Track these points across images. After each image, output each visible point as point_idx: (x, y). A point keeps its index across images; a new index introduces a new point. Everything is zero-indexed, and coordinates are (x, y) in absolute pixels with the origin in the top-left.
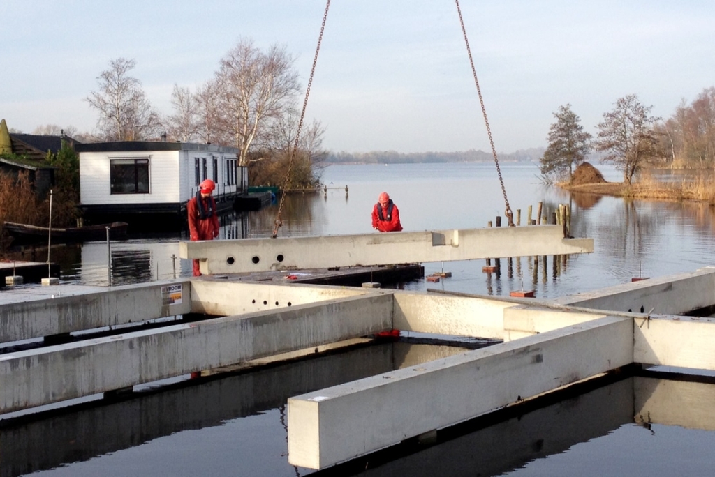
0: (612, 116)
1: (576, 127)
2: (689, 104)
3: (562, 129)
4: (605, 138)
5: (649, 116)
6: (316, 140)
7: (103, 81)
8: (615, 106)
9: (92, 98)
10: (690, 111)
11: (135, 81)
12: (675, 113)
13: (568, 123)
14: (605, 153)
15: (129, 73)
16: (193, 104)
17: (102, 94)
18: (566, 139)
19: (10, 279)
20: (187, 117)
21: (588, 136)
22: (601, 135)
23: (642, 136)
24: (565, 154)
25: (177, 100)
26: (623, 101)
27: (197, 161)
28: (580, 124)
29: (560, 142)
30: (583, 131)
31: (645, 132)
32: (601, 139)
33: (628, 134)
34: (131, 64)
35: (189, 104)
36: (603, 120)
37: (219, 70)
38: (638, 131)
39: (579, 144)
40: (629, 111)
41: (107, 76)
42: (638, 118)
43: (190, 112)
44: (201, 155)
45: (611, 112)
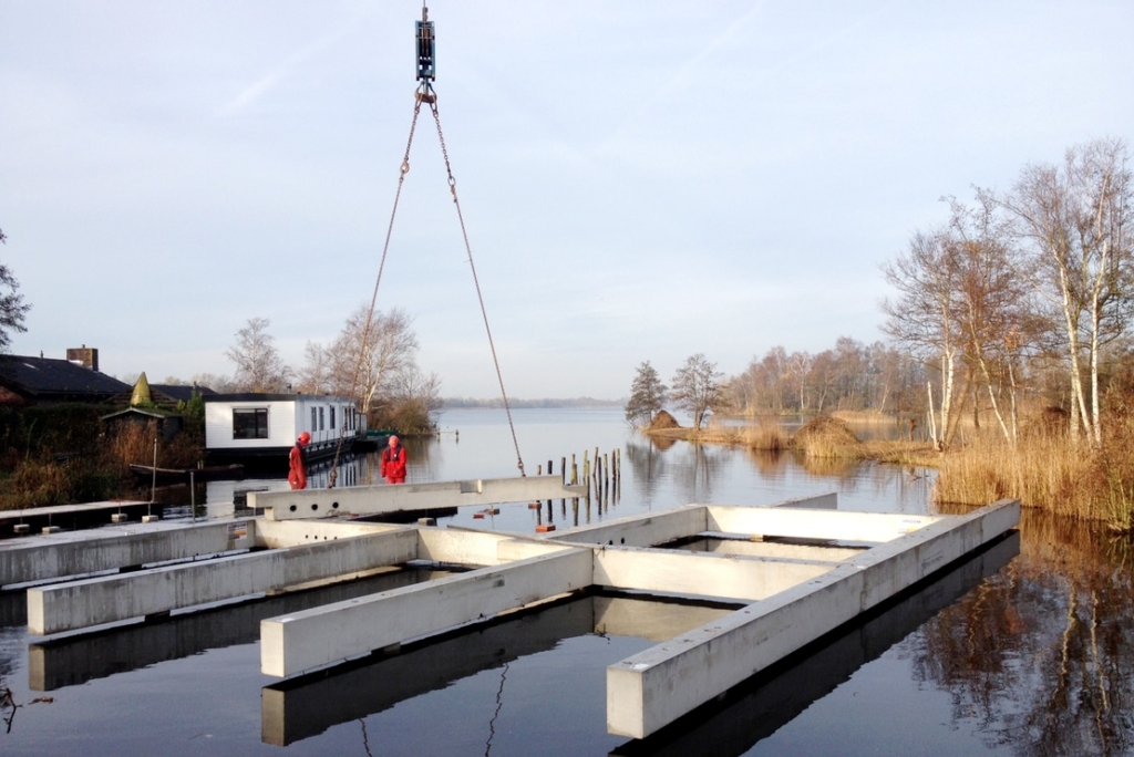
0: (684, 371)
1: (655, 380)
2: (760, 360)
3: (643, 382)
4: (678, 390)
5: (714, 371)
6: (434, 389)
7: (241, 338)
8: (686, 363)
9: (231, 352)
10: (761, 366)
11: (270, 337)
12: (748, 368)
13: (648, 377)
14: (678, 403)
15: (264, 331)
16: (324, 358)
17: (240, 349)
18: (646, 391)
19: (115, 517)
20: (318, 370)
21: (664, 388)
22: (674, 387)
23: (708, 389)
24: (645, 403)
25: (310, 354)
26: (692, 359)
27: (314, 410)
28: (658, 378)
29: (642, 393)
30: (661, 384)
31: (711, 385)
32: (675, 391)
33: (697, 386)
34: (266, 323)
35: (320, 357)
36: (676, 375)
37: (345, 328)
38: (705, 384)
39: (657, 395)
40: (697, 367)
41: (244, 333)
42: (705, 373)
43: (320, 364)
44: (318, 405)
45: (683, 368)
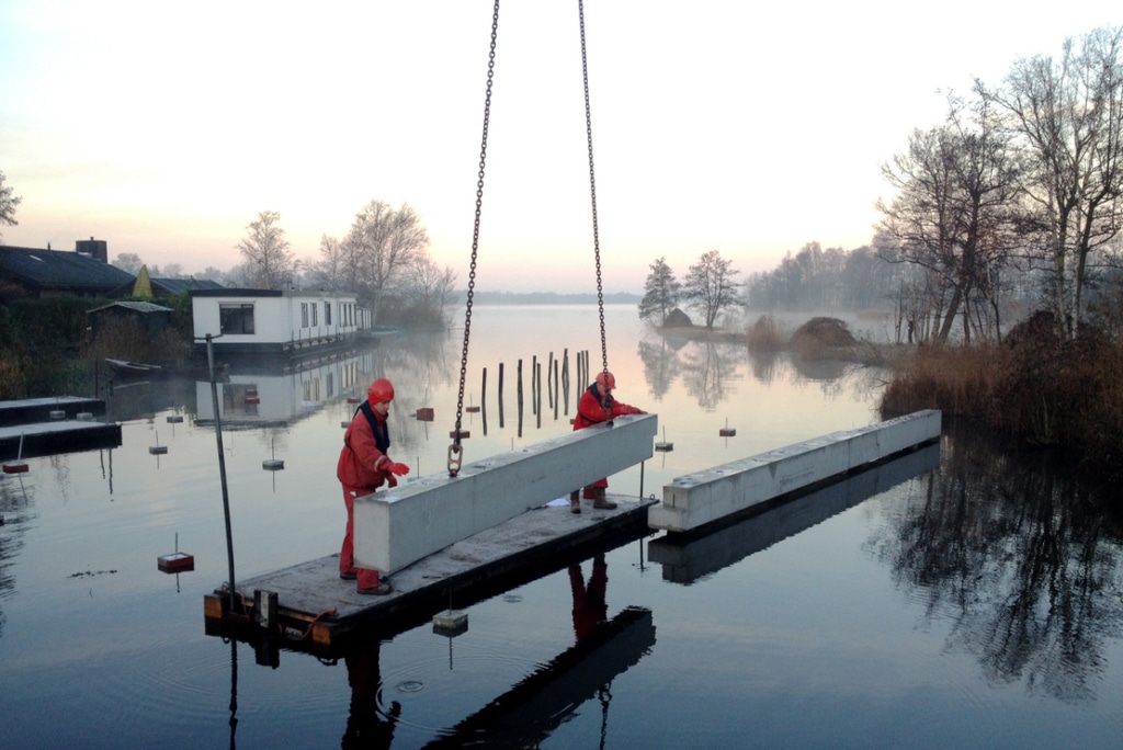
0: (697, 269)
1: (669, 277)
3: (657, 280)
4: (692, 288)
5: (728, 269)
6: (449, 285)
7: (252, 231)
8: (700, 261)
9: (243, 245)
11: (281, 231)
13: (662, 273)
14: (691, 301)
15: (275, 225)
16: (340, 252)
17: (252, 242)
18: (660, 288)
20: (334, 264)
21: (678, 285)
22: (688, 285)
23: (722, 287)
24: (658, 301)
25: (325, 248)
26: (706, 256)
27: (304, 306)
28: (672, 275)
29: (656, 291)
30: (675, 281)
31: (725, 283)
32: (688, 289)
33: (711, 284)
34: (276, 216)
35: (336, 252)
36: (689, 273)
37: (355, 222)
38: (718, 282)
39: (671, 293)
40: (711, 264)
41: (255, 226)
42: (719, 271)
43: (336, 259)
44: (309, 301)
45: (696, 265)
